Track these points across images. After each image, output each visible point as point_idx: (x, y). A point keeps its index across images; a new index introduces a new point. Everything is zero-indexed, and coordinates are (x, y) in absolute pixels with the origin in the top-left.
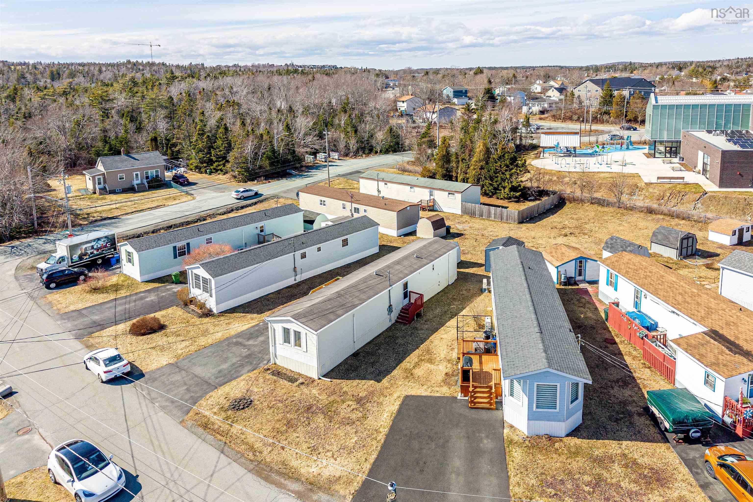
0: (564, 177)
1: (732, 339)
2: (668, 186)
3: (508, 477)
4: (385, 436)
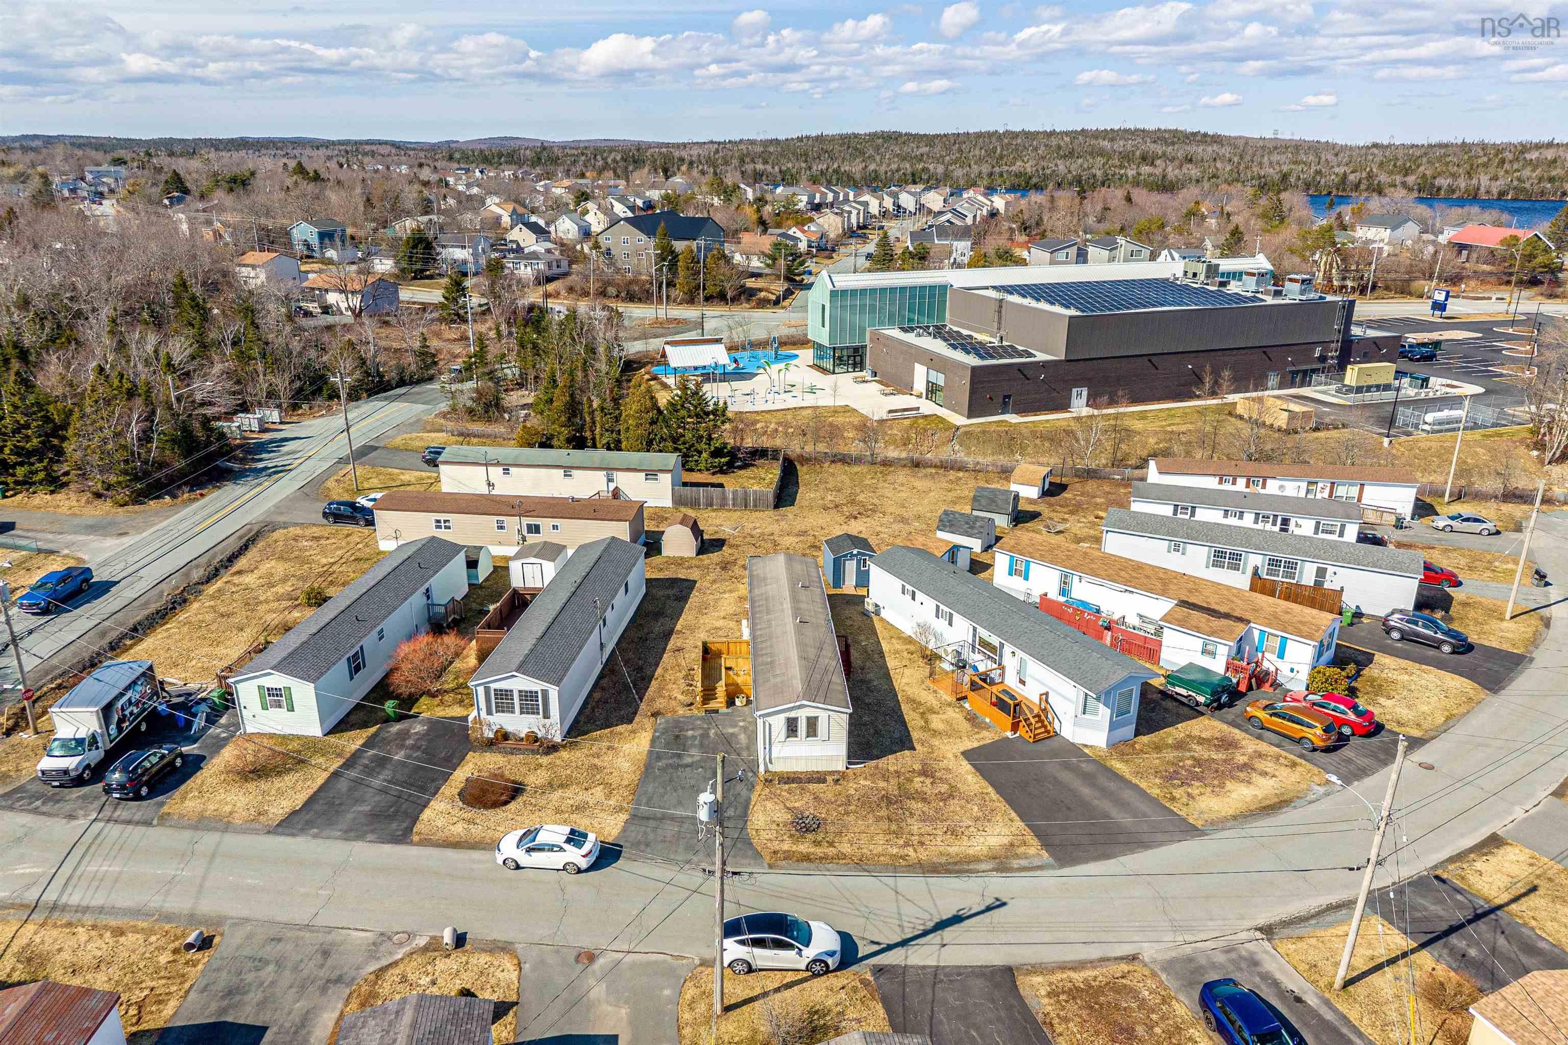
0: (755, 422)
1: (1205, 605)
2: (907, 422)
3: (1137, 786)
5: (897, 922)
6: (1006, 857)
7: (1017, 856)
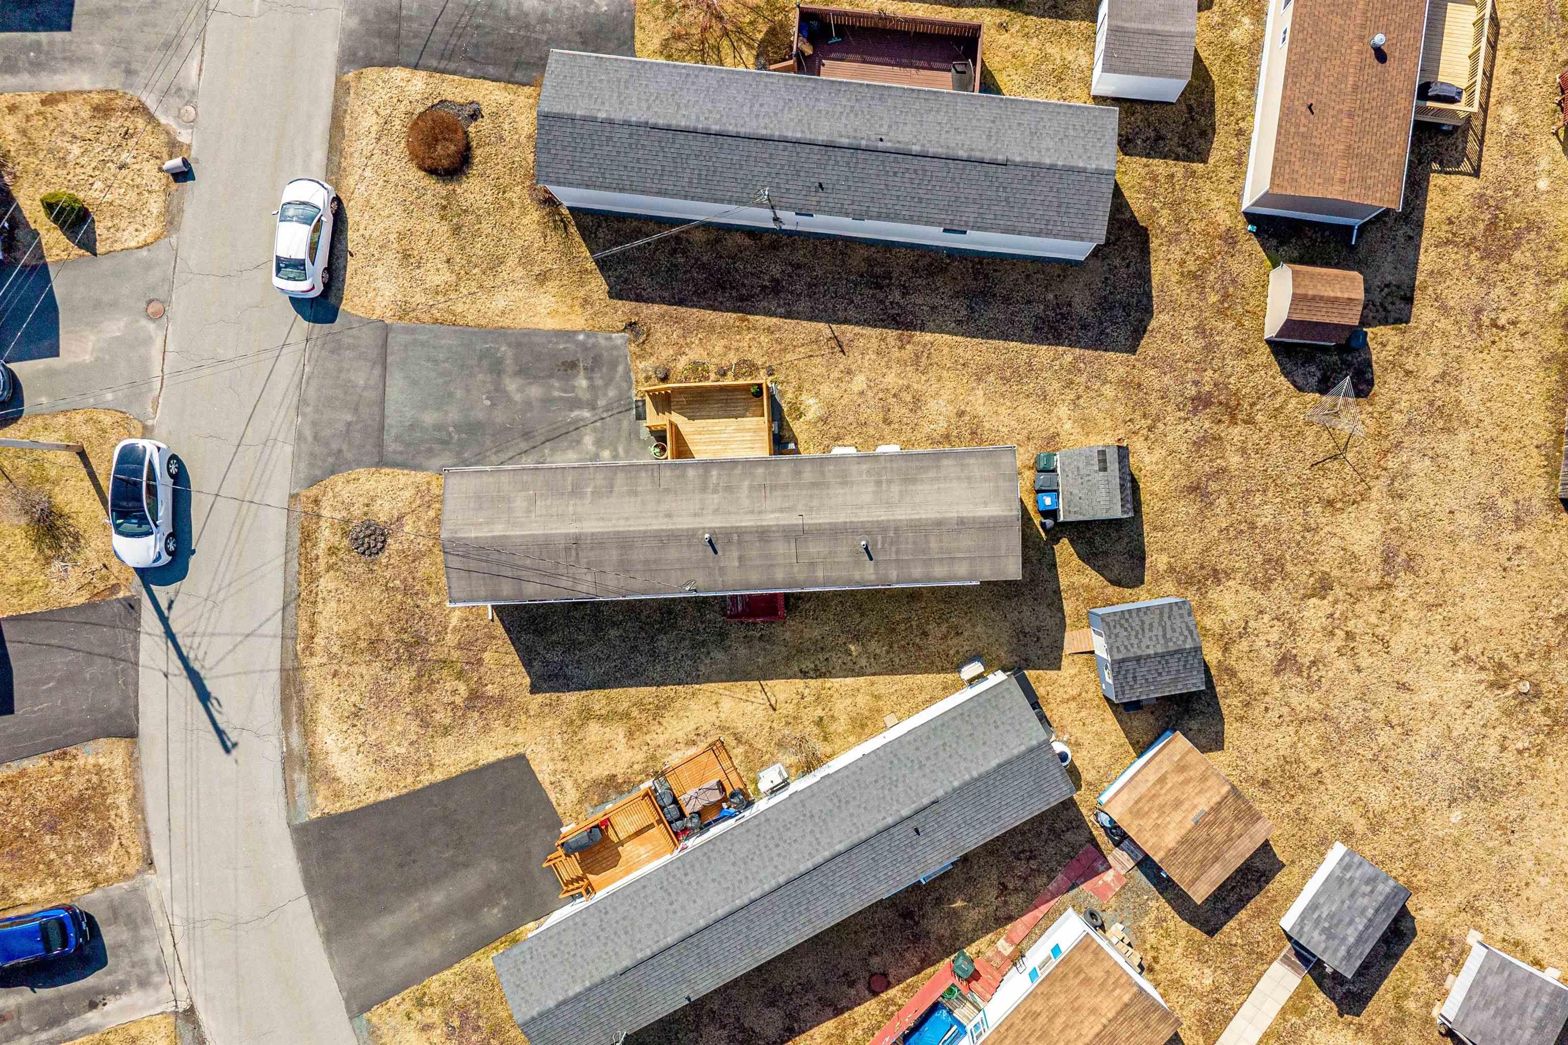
4: (427, 783)
5: (201, 630)
6: (311, 769)
7: (312, 781)
